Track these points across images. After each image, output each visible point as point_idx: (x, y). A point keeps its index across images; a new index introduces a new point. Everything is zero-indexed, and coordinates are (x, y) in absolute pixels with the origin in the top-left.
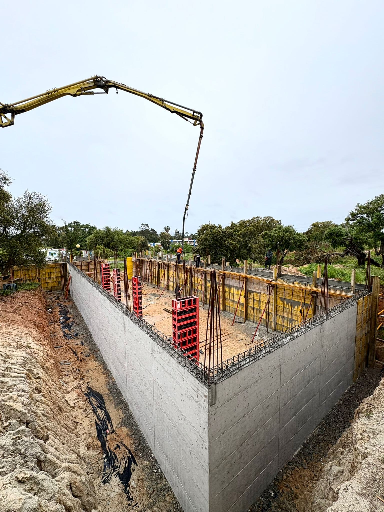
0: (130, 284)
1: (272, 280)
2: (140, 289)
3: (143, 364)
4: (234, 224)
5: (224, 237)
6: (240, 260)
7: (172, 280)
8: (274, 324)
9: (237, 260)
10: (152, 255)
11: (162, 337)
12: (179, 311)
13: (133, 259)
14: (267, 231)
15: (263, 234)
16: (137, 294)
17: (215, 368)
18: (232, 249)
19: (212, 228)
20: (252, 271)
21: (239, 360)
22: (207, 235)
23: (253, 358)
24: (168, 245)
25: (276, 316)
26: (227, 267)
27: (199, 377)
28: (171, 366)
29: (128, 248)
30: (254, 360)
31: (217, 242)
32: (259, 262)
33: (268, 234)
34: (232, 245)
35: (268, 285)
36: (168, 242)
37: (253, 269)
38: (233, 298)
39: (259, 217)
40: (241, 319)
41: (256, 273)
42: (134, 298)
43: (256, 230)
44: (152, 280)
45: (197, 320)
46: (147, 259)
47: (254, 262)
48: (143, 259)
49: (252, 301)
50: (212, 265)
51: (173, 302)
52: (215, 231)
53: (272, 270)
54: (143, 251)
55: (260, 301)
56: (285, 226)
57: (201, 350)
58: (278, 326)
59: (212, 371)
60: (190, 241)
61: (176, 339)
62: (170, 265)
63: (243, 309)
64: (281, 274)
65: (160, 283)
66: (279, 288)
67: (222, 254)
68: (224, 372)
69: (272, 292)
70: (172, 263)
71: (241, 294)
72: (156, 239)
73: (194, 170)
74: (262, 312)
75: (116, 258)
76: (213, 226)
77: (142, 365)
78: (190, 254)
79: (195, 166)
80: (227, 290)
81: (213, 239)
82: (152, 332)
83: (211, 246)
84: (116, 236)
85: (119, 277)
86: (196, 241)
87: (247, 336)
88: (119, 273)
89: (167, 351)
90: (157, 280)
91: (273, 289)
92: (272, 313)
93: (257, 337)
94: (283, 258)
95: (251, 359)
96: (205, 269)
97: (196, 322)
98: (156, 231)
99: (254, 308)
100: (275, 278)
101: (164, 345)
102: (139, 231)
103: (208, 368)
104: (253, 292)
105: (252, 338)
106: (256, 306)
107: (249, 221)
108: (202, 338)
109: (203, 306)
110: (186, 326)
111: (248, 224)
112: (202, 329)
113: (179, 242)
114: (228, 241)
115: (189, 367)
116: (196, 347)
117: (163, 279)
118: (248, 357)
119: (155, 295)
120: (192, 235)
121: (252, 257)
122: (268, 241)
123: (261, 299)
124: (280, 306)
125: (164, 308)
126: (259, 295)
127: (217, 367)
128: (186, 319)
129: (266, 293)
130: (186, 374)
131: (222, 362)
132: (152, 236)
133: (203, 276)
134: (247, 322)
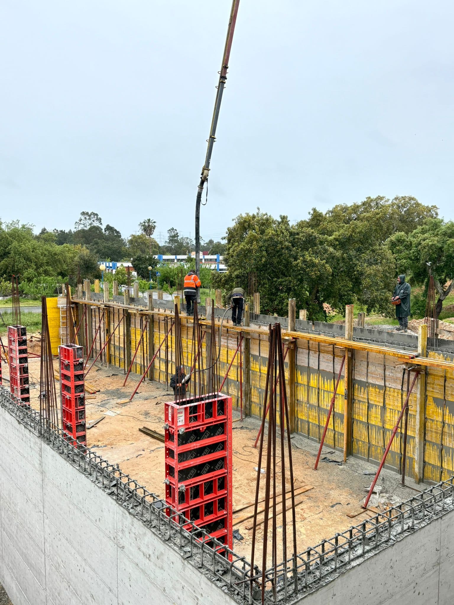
0: (56, 365)
1: (415, 354)
2: (80, 377)
3: (90, 566)
4: (320, 215)
5: (293, 246)
6: (334, 306)
7: (163, 356)
8: (420, 464)
9: (325, 305)
10: (110, 293)
11: (142, 495)
12: (182, 430)
13: (61, 301)
14: (403, 233)
15: (391, 241)
16: (73, 390)
17: (278, 569)
18: (314, 277)
19: (263, 224)
20: (366, 332)
21: (336, 550)
22: (251, 242)
23: (372, 544)
24: (150, 268)
25: (425, 445)
26: (301, 323)
27: (236, 592)
28: (166, 566)
29: (46, 273)
30: (374, 548)
31: (275, 260)
32: (382, 309)
33: (404, 241)
34: (313, 266)
35: (404, 367)
36: (151, 259)
37: (366, 327)
38: (316, 401)
39: (381, 198)
40: (337, 453)
41: (376, 336)
42: (66, 402)
43: (376, 230)
44: (110, 356)
45: (226, 453)
46: (96, 302)
47: (369, 311)
48: (86, 300)
49: (364, 407)
50: (264, 317)
51: (167, 410)
52: (270, 232)
53: (414, 329)
54: (86, 281)
55: (384, 407)
56: (446, 220)
57: (237, 531)
58: (428, 469)
59: (271, 577)
60: (207, 257)
61: (174, 501)
62: (156, 317)
63: (342, 428)
64: (437, 339)
65: (130, 363)
66: (431, 374)
67: (289, 290)
68: (299, 579)
69: (414, 383)
70: (162, 311)
71: (335, 389)
72: (119, 253)
73: (223, 78)
74: (389, 435)
75: (16, 301)
76: (267, 220)
77: (87, 568)
78: (207, 291)
79: (225, 67)
80: (301, 379)
81: (266, 251)
82: (114, 482)
83: (261, 269)
84: (15, 243)
85: (24, 347)
86: (221, 258)
87: (351, 494)
88: (24, 337)
89: (153, 530)
90: (122, 356)
91: (417, 376)
92: (414, 438)
93: (377, 496)
94: (440, 301)
95: (367, 548)
96: (246, 328)
97: (223, 459)
98: (118, 232)
99: (368, 426)
100: (423, 350)
101: (147, 516)
102: (73, 230)
103: (260, 569)
104: (366, 385)
105: (364, 501)
106: (375, 421)
107: (355, 208)
108: (240, 501)
109: (242, 420)
110: (199, 470)
111: (353, 215)
112: (239, 478)
113: (178, 260)
114: (303, 256)
115: (211, 568)
116: (223, 523)
117: (139, 353)
118: (359, 542)
119: (117, 394)
120: (211, 242)
121: (365, 297)
122: (405, 258)
123: (387, 402)
124: (433, 420)
125: (141, 427)
126: (382, 392)
127: (282, 567)
128: (199, 452)
129: (400, 387)
130: (203, 585)
131: (295, 555)
132: (109, 244)
133: (240, 345)
134: (352, 460)
